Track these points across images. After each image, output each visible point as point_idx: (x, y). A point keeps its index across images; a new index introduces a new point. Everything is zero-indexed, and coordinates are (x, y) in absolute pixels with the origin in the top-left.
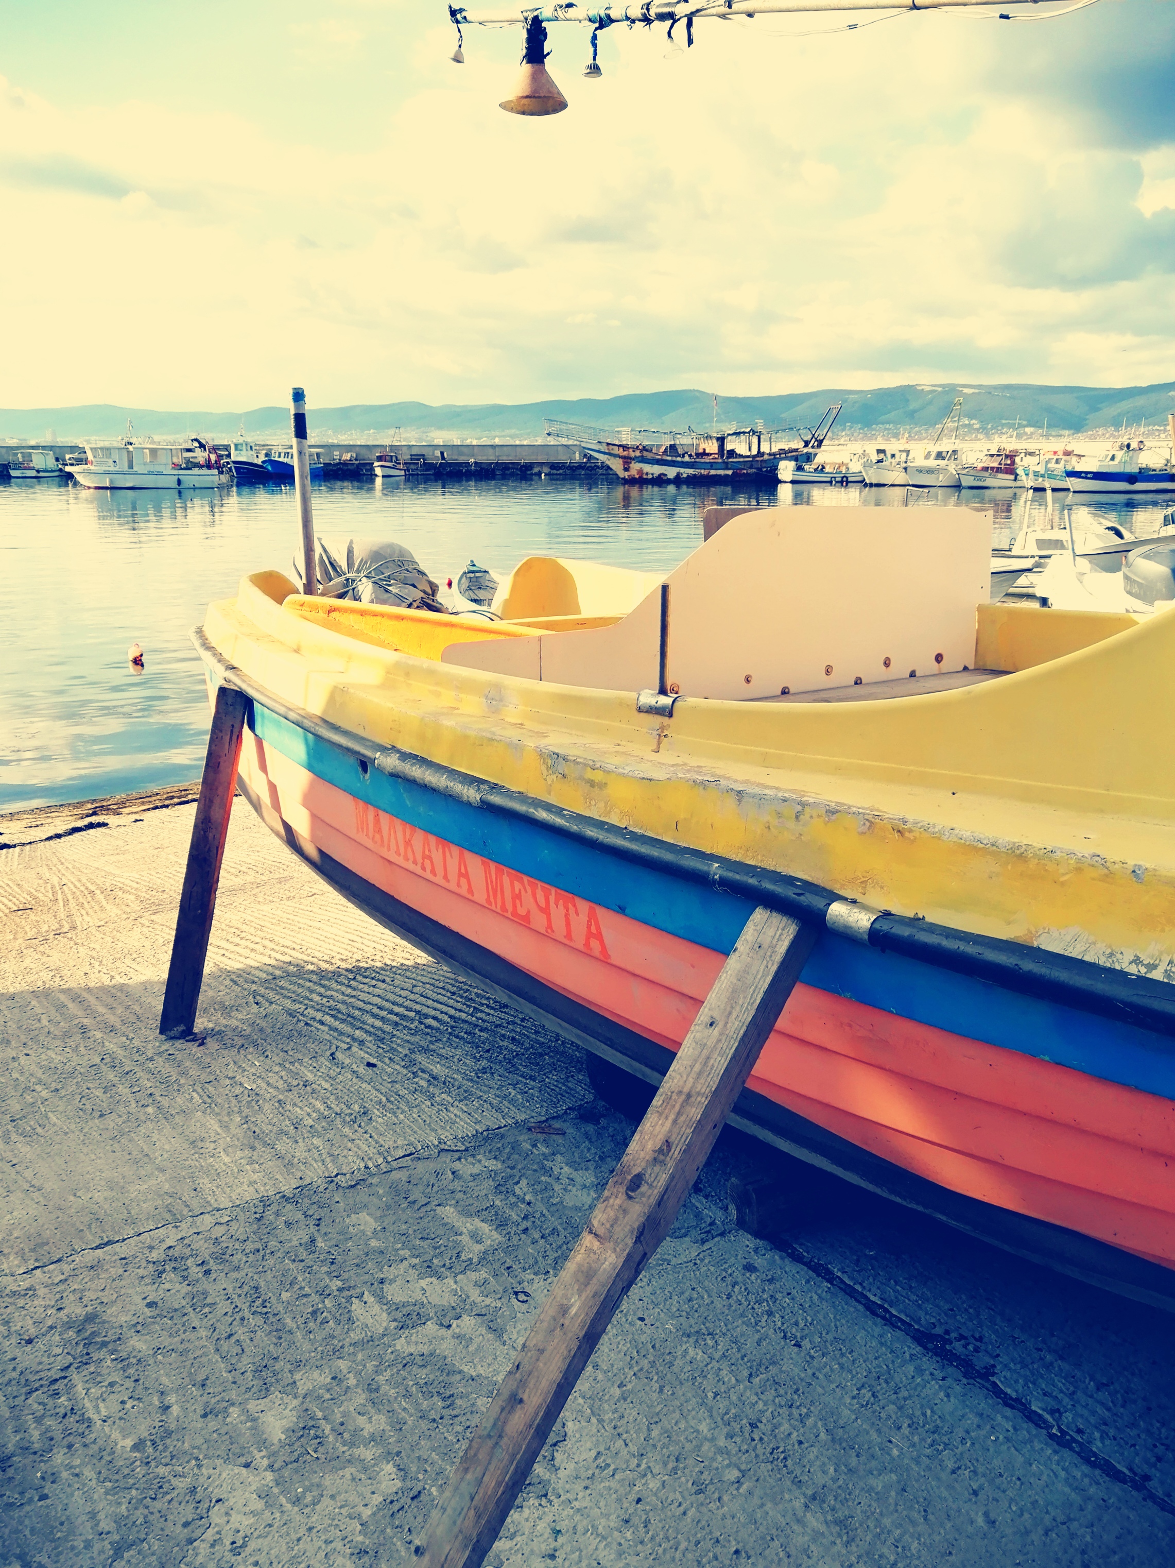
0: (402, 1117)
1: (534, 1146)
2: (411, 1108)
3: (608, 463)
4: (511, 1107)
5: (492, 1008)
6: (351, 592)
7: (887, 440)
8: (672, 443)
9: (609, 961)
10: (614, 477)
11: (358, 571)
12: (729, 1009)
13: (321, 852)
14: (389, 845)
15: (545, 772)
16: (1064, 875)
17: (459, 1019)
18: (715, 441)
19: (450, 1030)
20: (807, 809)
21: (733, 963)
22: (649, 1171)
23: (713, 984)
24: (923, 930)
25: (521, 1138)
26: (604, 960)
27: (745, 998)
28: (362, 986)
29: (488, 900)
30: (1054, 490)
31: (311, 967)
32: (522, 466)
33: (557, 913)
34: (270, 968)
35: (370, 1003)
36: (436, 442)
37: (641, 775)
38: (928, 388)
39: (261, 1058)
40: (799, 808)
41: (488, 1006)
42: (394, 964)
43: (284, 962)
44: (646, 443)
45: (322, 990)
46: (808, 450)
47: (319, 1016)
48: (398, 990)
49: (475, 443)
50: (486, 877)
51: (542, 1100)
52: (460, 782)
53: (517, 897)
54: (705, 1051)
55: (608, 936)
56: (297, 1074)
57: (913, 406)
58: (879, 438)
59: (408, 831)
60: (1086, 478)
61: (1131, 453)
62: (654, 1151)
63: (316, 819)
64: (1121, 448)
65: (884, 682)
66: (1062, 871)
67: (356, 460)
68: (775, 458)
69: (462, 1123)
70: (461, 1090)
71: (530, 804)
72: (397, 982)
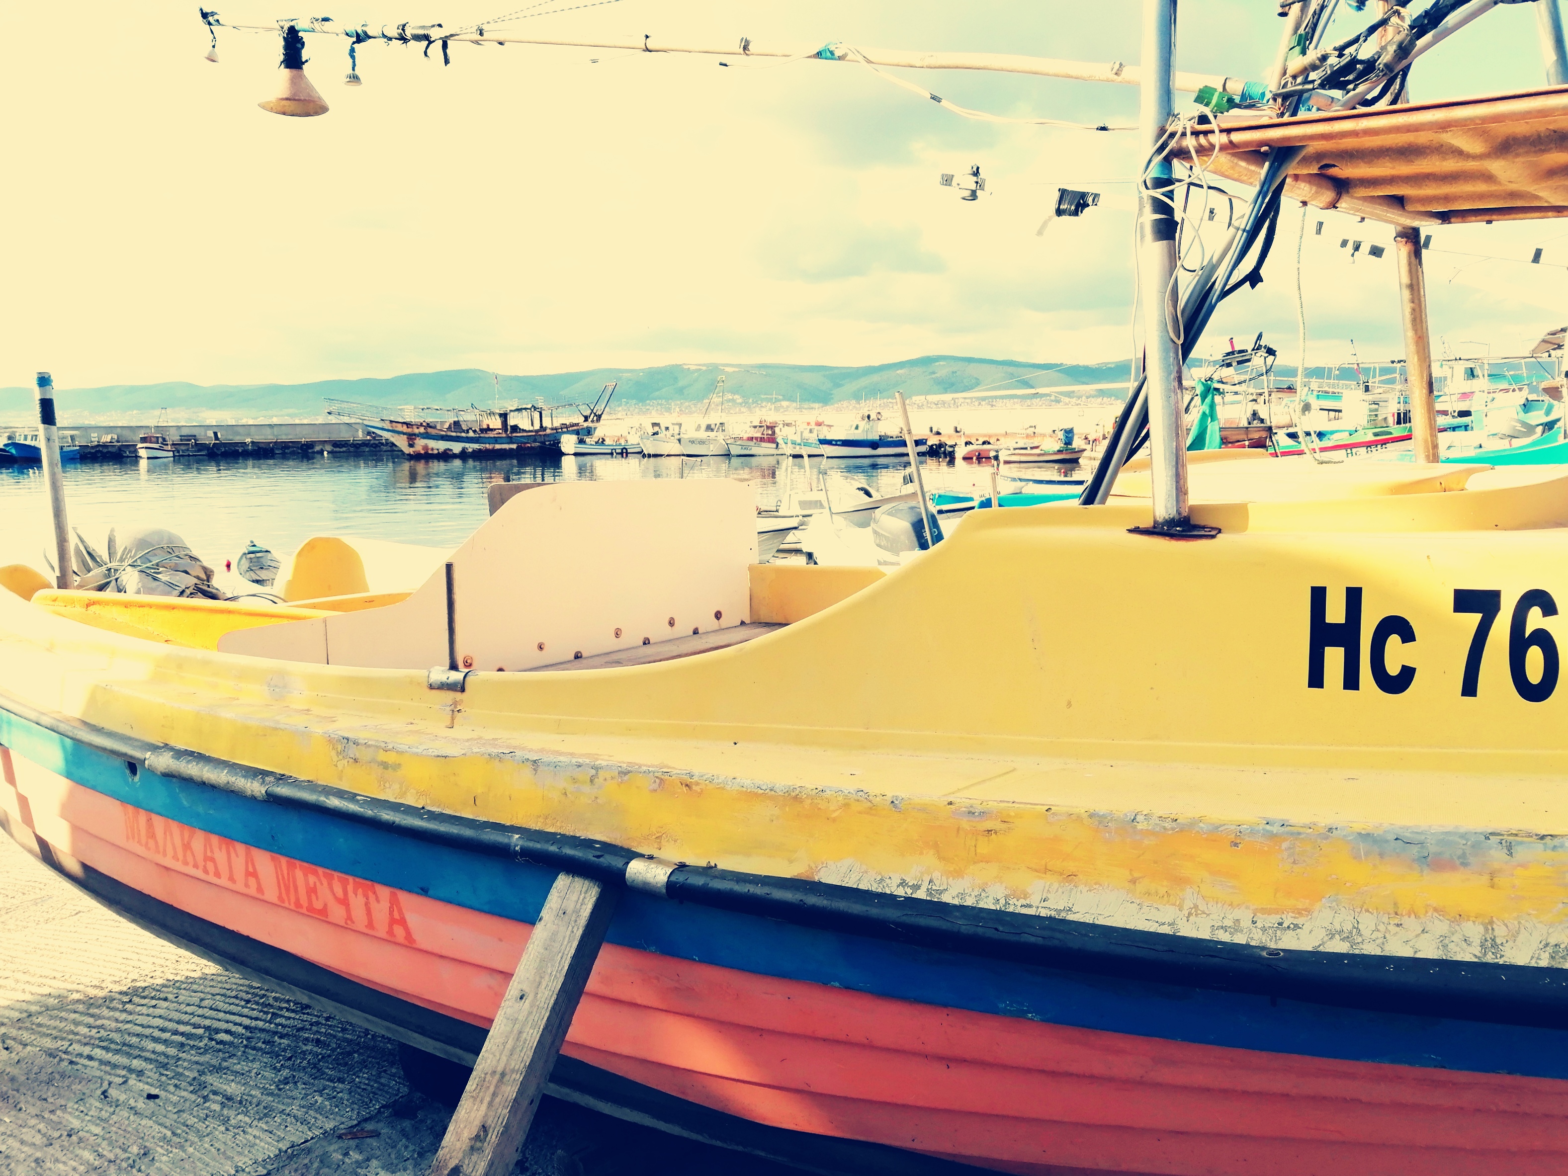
0: (191, 1150)
1: (346, 1154)
2: (201, 1137)
3: (393, 440)
4: (318, 1116)
5: (293, 1011)
6: (114, 582)
7: (660, 414)
8: (456, 419)
9: (414, 946)
10: (400, 453)
11: (122, 560)
12: (538, 979)
13: (85, 867)
14: (165, 851)
15: (335, 759)
16: (834, 811)
17: (256, 1028)
18: (498, 417)
19: (245, 1042)
20: (601, 772)
21: (540, 932)
22: (467, 1162)
23: (521, 956)
24: (715, 877)
25: (332, 1148)
26: (409, 944)
27: (553, 966)
28: (139, 1008)
29: (280, 897)
30: (809, 456)
31: (76, 996)
32: (304, 445)
33: (357, 902)
34: (24, 1004)
35: (149, 1027)
36: (208, 423)
37: (436, 754)
38: (693, 368)
39: (13, 1113)
40: (593, 772)
41: (288, 1010)
42: (178, 978)
43: (42, 995)
44: (429, 420)
45: (91, 1020)
46: (588, 424)
47: (87, 1050)
48: (183, 1006)
49: (251, 422)
50: (277, 873)
51: (353, 1103)
52: (244, 777)
53: (312, 891)
54: (517, 1026)
55: (412, 919)
56: (60, 1123)
57: (681, 384)
58: (654, 413)
59: (186, 834)
60: (836, 445)
61: (871, 423)
62: (470, 1139)
63: (76, 830)
64: (863, 419)
65: (670, 640)
66: (832, 808)
67: (118, 441)
68: (557, 432)
69: (262, 1144)
70: (261, 1107)
71: (320, 792)
72: (181, 998)
